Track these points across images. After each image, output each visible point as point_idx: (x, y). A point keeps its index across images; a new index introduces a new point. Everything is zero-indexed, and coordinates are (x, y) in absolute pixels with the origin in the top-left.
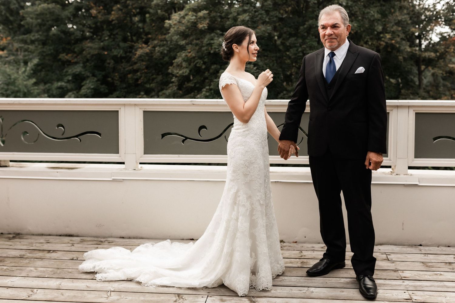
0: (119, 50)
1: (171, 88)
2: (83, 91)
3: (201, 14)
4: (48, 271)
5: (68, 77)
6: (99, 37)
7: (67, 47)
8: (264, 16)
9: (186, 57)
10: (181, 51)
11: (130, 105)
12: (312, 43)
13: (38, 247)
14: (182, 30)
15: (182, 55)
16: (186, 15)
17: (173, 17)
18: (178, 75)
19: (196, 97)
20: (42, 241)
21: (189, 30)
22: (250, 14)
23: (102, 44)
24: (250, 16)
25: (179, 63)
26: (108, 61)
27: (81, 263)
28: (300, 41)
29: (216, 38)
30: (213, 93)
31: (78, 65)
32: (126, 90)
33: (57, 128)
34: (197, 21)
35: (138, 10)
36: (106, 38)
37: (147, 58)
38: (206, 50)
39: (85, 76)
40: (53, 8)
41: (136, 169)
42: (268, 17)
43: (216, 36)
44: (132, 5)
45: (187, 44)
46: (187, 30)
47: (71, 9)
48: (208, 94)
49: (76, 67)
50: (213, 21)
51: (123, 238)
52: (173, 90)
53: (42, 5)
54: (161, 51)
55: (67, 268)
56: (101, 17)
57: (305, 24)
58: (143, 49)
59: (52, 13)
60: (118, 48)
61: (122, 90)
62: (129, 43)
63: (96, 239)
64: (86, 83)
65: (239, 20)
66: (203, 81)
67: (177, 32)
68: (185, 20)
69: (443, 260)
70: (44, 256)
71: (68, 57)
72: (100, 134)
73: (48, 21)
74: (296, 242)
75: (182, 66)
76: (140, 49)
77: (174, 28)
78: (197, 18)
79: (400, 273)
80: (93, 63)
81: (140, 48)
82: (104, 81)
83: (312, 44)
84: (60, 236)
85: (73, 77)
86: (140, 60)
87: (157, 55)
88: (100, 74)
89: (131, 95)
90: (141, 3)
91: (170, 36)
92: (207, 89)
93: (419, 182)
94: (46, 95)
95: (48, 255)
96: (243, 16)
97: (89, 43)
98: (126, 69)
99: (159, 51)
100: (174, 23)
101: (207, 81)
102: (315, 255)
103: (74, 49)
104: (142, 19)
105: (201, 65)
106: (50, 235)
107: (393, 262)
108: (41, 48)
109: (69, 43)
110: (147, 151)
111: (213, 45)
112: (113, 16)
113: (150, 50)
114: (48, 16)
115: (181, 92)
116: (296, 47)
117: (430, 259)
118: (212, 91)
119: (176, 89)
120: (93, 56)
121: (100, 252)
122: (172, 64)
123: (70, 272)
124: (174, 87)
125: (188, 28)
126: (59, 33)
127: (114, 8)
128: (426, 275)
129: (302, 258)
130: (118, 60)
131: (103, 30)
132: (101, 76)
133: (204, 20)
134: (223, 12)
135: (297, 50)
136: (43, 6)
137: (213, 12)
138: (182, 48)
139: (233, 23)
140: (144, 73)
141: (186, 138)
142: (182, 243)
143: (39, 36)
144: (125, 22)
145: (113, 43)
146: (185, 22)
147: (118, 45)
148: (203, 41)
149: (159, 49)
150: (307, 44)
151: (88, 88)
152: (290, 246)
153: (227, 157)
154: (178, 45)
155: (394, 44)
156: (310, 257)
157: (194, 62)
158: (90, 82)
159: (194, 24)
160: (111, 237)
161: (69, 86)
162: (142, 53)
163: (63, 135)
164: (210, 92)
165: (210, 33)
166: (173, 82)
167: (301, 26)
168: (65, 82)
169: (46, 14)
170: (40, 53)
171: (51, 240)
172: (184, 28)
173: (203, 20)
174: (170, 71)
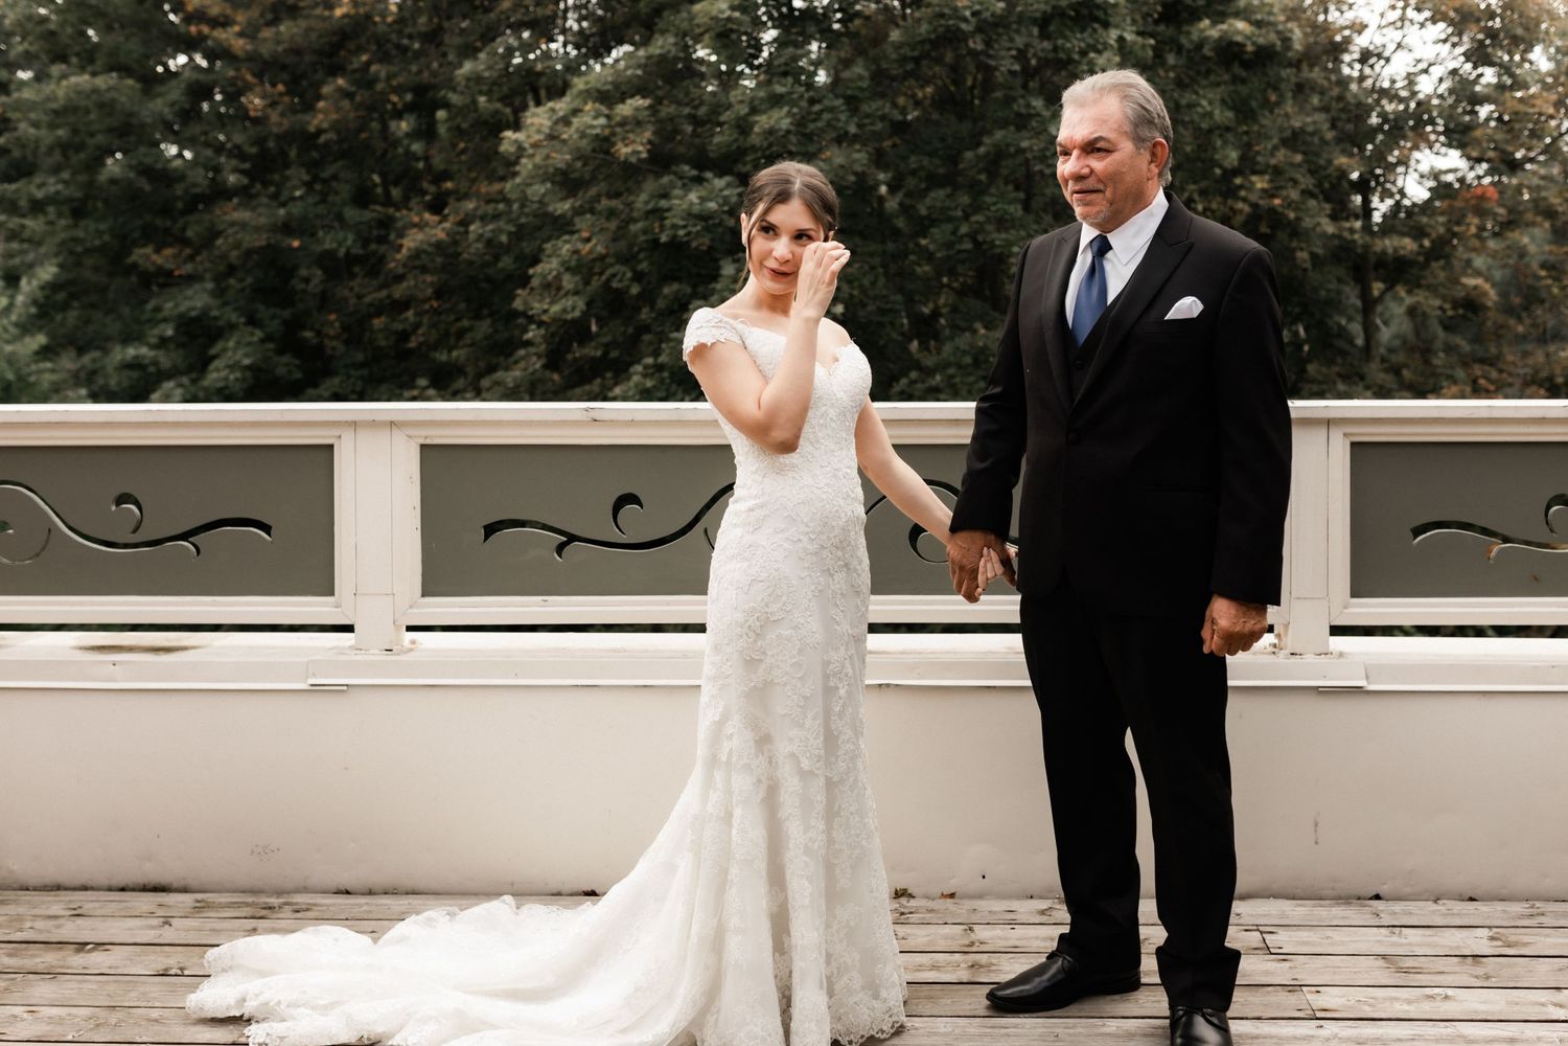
0: (341, 235)
1: (522, 364)
2: (214, 376)
3: (626, 108)
4: (77, 1016)
5: (163, 326)
6: (272, 189)
7: (159, 222)
8: (843, 117)
9: (575, 257)
10: (558, 238)
11: (373, 424)
12: (1006, 207)
13: (40, 931)
14: (561, 165)
15: (561, 249)
16: (576, 112)
17: (529, 121)
18: (545, 318)
19: (611, 395)
20: (56, 909)
21: (585, 165)
22: (795, 110)
23: (282, 212)
24: (794, 115)
25: (550, 278)
26: (303, 272)
27: (194, 988)
28: (965, 199)
29: (677, 192)
30: (668, 381)
31: (197, 286)
32: (365, 372)
33: (114, 508)
34: (614, 134)
35: (409, 97)
36: (298, 193)
37: (439, 260)
38: (645, 232)
39: (221, 323)
40: (110, 89)
41: (394, 648)
42: (856, 119)
43: (679, 183)
44: (389, 78)
45: (579, 212)
46: (579, 164)
47: (175, 93)
48: (649, 383)
49: (189, 292)
50: (666, 132)
51: (348, 893)
52: (531, 370)
53: (73, 79)
54: (488, 235)
55: (144, 1004)
56: (278, 121)
57: (979, 144)
58: (427, 229)
59: (106, 106)
60: (336, 224)
61: (352, 372)
62: (378, 208)
63: (250, 900)
64: (225, 350)
65: (756, 129)
66: (635, 340)
67: (541, 172)
68: (573, 129)
69: (1451, 948)
70: (61, 963)
71: (164, 258)
72: (267, 529)
73: (92, 135)
74: (952, 896)
75: (559, 288)
76: (415, 230)
77: (532, 156)
78: (613, 123)
79: (1309, 997)
80: (249, 280)
81: (415, 225)
82: (288, 340)
83: (1006, 212)
84: (123, 889)
85: (177, 330)
86: (415, 268)
87: (473, 249)
88: (273, 317)
89: (384, 387)
90: (420, 72)
91: (519, 185)
92: (646, 367)
93: (1367, 678)
94: (83, 392)
95: (77, 961)
96: (770, 118)
97: (235, 209)
98: (367, 300)
99: (481, 236)
100: (532, 140)
101: (647, 337)
102: (1018, 939)
103: (184, 229)
104: (424, 127)
105: (626, 283)
106: (85, 888)
107: (1284, 957)
108: (68, 227)
109: (166, 210)
110: (432, 585)
111: (666, 214)
112: (322, 117)
113: (448, 235)
114: (93, 116)
115: (556, 377)
116: (950, 219)
117: (1410, 944)
118: (666, 374)
119: (538, 366)
120: (249, 253)
121: (266, 946)
122: (525, 281)
123: (156, 1021)
124: (534, 358)
125: (580, 156)
126: (132, 175)
127: (326, 90)
128: (1396, 999)
129: (974, 949)
130: (336, 267)
131: (287, 165)
132: (276, 321)
133: (639, 130)
134: (702, 103)
135: (954, 233)
136: (77, 84)
137: (665, 102)
138: (563, 226)
139: (736, 140)
140: (427, 312)
141: (572, 538)
142: (554, 908)
143: (60, 187)
144: (363, 135)
145: (321, 209)
146: (571, 136)
147: (340, 217)
148: (633, 202)
149: (480, 231)
150: (988, 209)
151: (232, 367)
152: (931, 911)
153: (705, 603)
154: (546, 214)
155: (1280, 210)
156: (1000, 945)
157: (601, 274)
158: (238, 343)
159: (604, 144)
160: (305, 890)
161: (165, 360)
162: (422, 242)
163: (134, 532)
164: (657, 375)
165: (658, 175)
166: (529, 343)
167: (968, 149)
168: (152, 347)
169: (88, 111)
170: (63, 243)
171: (88, 907)
172: (568, 157)
173: (632, 131)
174: (518, 304)
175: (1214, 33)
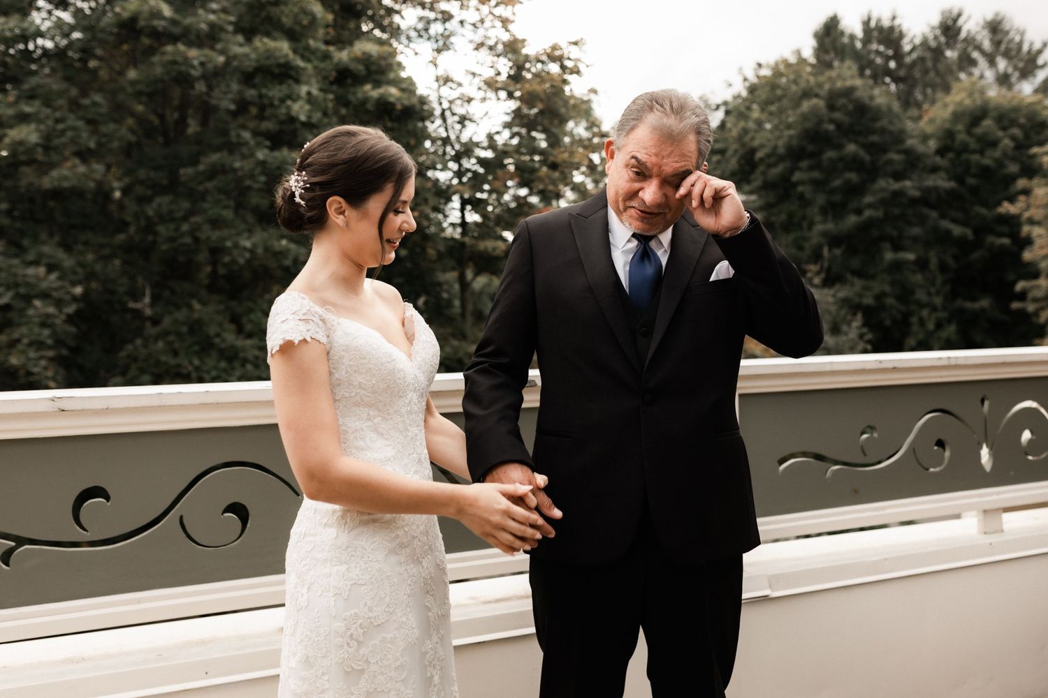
8: (84, 135)
12: (220, 211)
22: (42, 127)
28: (186, 205)
42: (95, 138)
83: (222, 215)
96: (20, 132)
116: (173, 220)
135: (177, 229)
150: (205, 213)
167: (186, 166)
175: (375, 94)
